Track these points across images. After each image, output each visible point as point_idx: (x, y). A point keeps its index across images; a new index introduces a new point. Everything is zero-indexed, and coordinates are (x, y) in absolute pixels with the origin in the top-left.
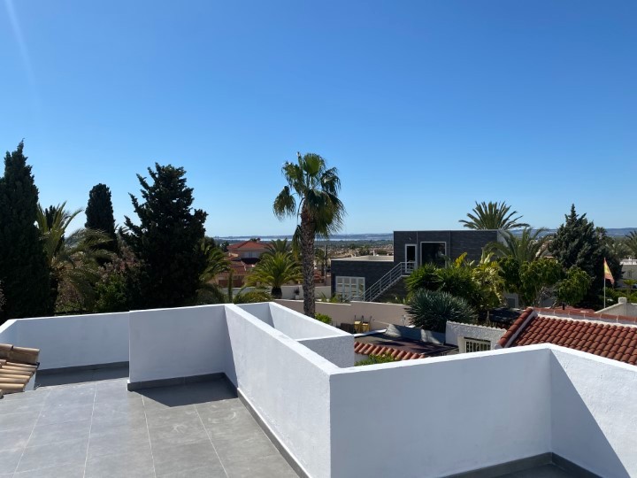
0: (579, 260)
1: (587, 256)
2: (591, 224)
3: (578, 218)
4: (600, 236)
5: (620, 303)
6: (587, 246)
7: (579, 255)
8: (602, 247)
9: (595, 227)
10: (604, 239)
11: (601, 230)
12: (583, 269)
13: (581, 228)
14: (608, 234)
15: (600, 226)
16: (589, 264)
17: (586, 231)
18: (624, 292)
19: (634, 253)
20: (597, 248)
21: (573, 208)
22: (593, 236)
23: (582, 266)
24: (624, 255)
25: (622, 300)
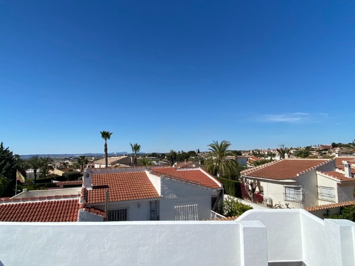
0: (4, 172)
1: (7, 169)
2: (12, 153)
3: (4, 149)
4: (17, 159)
5: (23, 192)
6: (8, 164)
7: (4, 169)
8: (17, 164)
9: (13, 154)
10: (18, 160)
11: (17, 156)
12: (5, 176)
13: (6, 155)
14: (20, 158)
15: (17, 154)
16: (9, 173)
17: (8, 156)
18: (26, 186)
19: (32, 167)
20: (14, 164)
21: (2, 144)
22: (13, 159)
23: (5, 174)
24: (28, 168)
25: (24, 190)
